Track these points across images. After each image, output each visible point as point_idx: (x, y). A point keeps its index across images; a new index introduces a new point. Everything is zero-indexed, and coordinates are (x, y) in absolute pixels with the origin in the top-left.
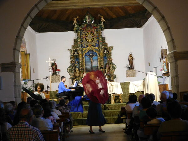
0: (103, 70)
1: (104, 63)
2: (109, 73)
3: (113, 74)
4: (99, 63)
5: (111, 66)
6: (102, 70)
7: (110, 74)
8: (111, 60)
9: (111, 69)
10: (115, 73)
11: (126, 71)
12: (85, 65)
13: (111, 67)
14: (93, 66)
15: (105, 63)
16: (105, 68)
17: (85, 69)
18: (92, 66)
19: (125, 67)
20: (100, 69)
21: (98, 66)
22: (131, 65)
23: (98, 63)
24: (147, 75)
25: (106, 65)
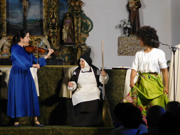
0: (55, 31)
1: (58, 12)
2: (70, 41)
3: (84, 45)
4: (47, 12)
5: (78, 23)
6: (53, 33)
7: (75, 44)
8: (80, 7)
9: (77, 30)
10: (89, 42)
11: (120, 39)
12: (5, 15)
13: (79, 25)
14: (28, 18)
15: (62, 12)
16: (62, 28)
17: (5, 25)
18: (25, 17)
19: (116, 27)
20: (48, 27)
21: (41, 21)
22: (134, 22)
23: (44, 10)
24: (174, 52)
25: (65, 17)
